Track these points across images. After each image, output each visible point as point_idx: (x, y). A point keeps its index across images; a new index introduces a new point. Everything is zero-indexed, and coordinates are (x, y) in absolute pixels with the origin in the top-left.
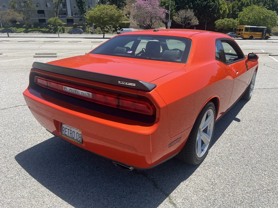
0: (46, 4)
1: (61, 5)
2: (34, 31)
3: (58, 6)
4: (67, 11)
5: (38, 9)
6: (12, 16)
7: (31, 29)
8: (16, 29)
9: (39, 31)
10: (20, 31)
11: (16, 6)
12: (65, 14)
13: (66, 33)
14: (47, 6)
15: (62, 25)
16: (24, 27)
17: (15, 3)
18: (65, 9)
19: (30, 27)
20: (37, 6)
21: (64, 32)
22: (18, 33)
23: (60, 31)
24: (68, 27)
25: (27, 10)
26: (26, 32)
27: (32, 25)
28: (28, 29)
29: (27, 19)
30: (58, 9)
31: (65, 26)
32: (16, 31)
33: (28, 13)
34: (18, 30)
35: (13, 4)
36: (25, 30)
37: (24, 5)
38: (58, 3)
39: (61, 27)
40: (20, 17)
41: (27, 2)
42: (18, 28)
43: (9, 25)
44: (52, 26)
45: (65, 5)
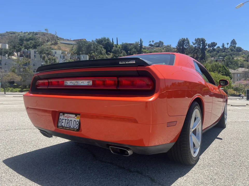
6: (12, 77)
7: (25, 89)
8: (12, 89)
10: (16, 91)
11: (16, 71)
16: (20, 88)
17: (16, 68)
19: (25, 87)
22: (14, 92)
25: (25, 75)
27: (27, 86)
28: (23, 89)
29: (24, 81)
32: (13, 90)
33: (25, 77)
34: (14, 90)
35: (14, 69)
36: (20, 90)
37: (23, 70)
40: (18, 78)
41: (26, 68)
42: (14, 88)
43: (7, 85)
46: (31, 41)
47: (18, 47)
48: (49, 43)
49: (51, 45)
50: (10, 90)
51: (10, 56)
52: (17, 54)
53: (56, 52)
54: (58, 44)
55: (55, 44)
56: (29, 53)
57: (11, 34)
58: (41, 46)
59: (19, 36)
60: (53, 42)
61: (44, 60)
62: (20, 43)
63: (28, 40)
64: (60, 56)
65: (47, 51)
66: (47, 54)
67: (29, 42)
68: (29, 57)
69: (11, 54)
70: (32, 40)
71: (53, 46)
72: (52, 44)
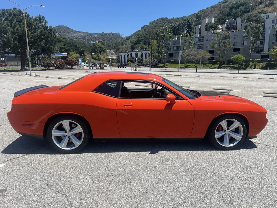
0: (243, 43)
1: (259, 42)
2: (226, 67)
3: (254, 43)
4: (263, 47)
5: (233, 47)
7: (223, 66)
8: (211, 65)
9: (231, 67)
10: (214, 67)
11: (215, 46)
12: (262, 50)
13: (257, 69)
14: (243, 44)
15: (255, 61)
16: (218, 64)
17: (215, 44)
18: (262, 46)
19: (224, 63)
20: (234, 45)
21: (254, 68)
22: (212, 69)
23: (251, 67)
24: (261, 63)
25: (224, 49)
26: (219, 68)
27: (226, 62)
28: (221, 65)
29: (222, 57)
30: (253, 46)
31: (258, 62)
32: (211, 67)
33: (223, 52)
35: (213, 45)
36: (219, 66)
37: (222, 45)
38: (255, 40)
39: (253, 63)
41: (225, 42)
42: (213, 65)
43: (207, 62)
44: (244, 63)
45: (262, 42)
46: (241, 7)
47: (223, 19)
48: (262, 5)
49: (264, 7)
50: (209, 66)
51: (214, 31)
52: (222, 27)
53: (268, 16)
54: (275, 4)
55: (270, 5)
56: (236, 23)
57: (223, 3)
58: (251, 12)
59: (231, 4)
60: (267, 3)
61: (246, 30)
62: (230, 12)
63: (237, 7)
64: (273, 20)
65: (255, 16)
66: (255, 20)
67: (239, 10)
68: (235, 27)
69: (216, 28)
70: (243, 6)
71: (266, 9)
72: (266, 6)
